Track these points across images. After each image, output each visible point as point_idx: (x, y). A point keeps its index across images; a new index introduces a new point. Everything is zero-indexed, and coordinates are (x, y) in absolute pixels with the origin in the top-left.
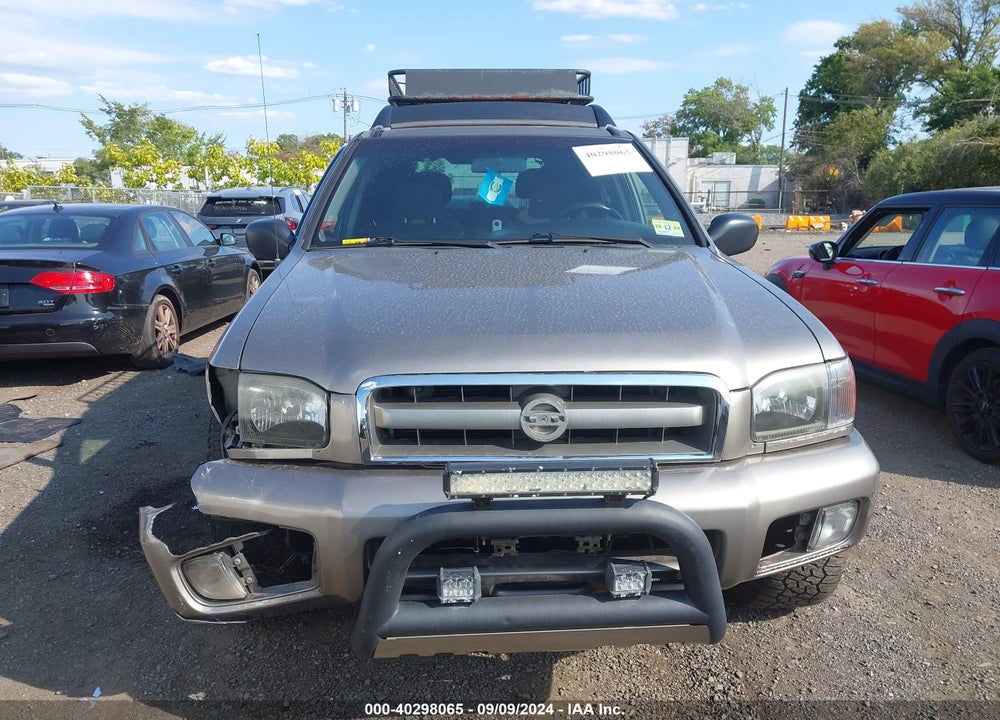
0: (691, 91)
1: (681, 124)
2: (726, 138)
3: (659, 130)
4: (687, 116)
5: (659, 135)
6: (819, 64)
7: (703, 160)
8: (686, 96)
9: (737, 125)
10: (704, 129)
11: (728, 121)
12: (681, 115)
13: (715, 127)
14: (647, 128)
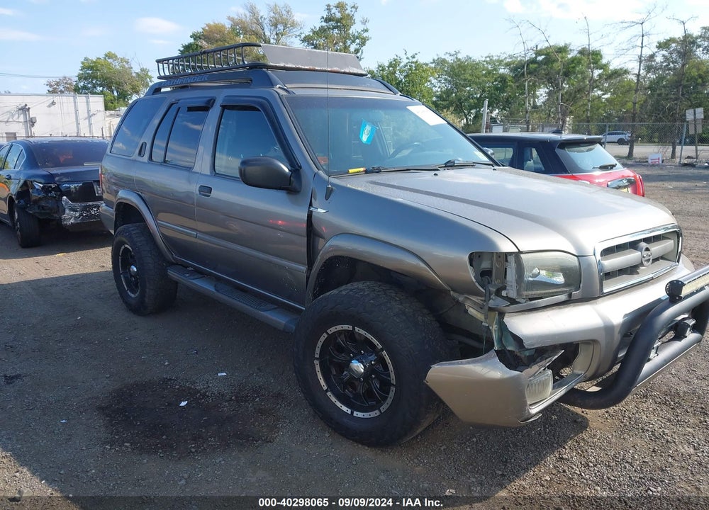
0: (86, 59)
1: (82, 84)
2: (119, 97)
3: (61, 88)
4: (85, 79)
5: (62, 92)
6: (182, 49)
7: (112, 112)
8: (82, 63)
9: (127, 88)
10: (101, 88)
11: (119, 85)
12: (80, 78)
13: (109, 88)
14: (51, 86)
